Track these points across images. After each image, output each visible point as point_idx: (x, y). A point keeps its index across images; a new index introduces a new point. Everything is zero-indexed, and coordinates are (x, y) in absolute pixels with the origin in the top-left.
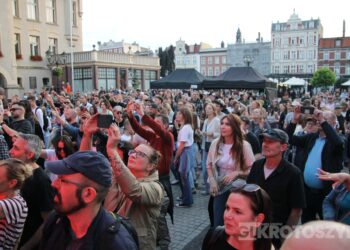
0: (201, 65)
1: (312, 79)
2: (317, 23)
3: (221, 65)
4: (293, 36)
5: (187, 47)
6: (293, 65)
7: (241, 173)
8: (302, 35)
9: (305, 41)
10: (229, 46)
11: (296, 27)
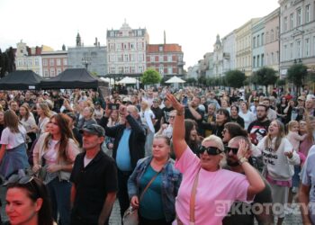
0: (44, 67)
1: (141, 78)
2: (144, 31)
3: (62, 66)
4: (126, 41)
5: (29, 49)
6: (126, 66)
7: (65, 167)
8: (133, 41)
9: (135, 46)
10: (69, 49)
11: (128, 35)
